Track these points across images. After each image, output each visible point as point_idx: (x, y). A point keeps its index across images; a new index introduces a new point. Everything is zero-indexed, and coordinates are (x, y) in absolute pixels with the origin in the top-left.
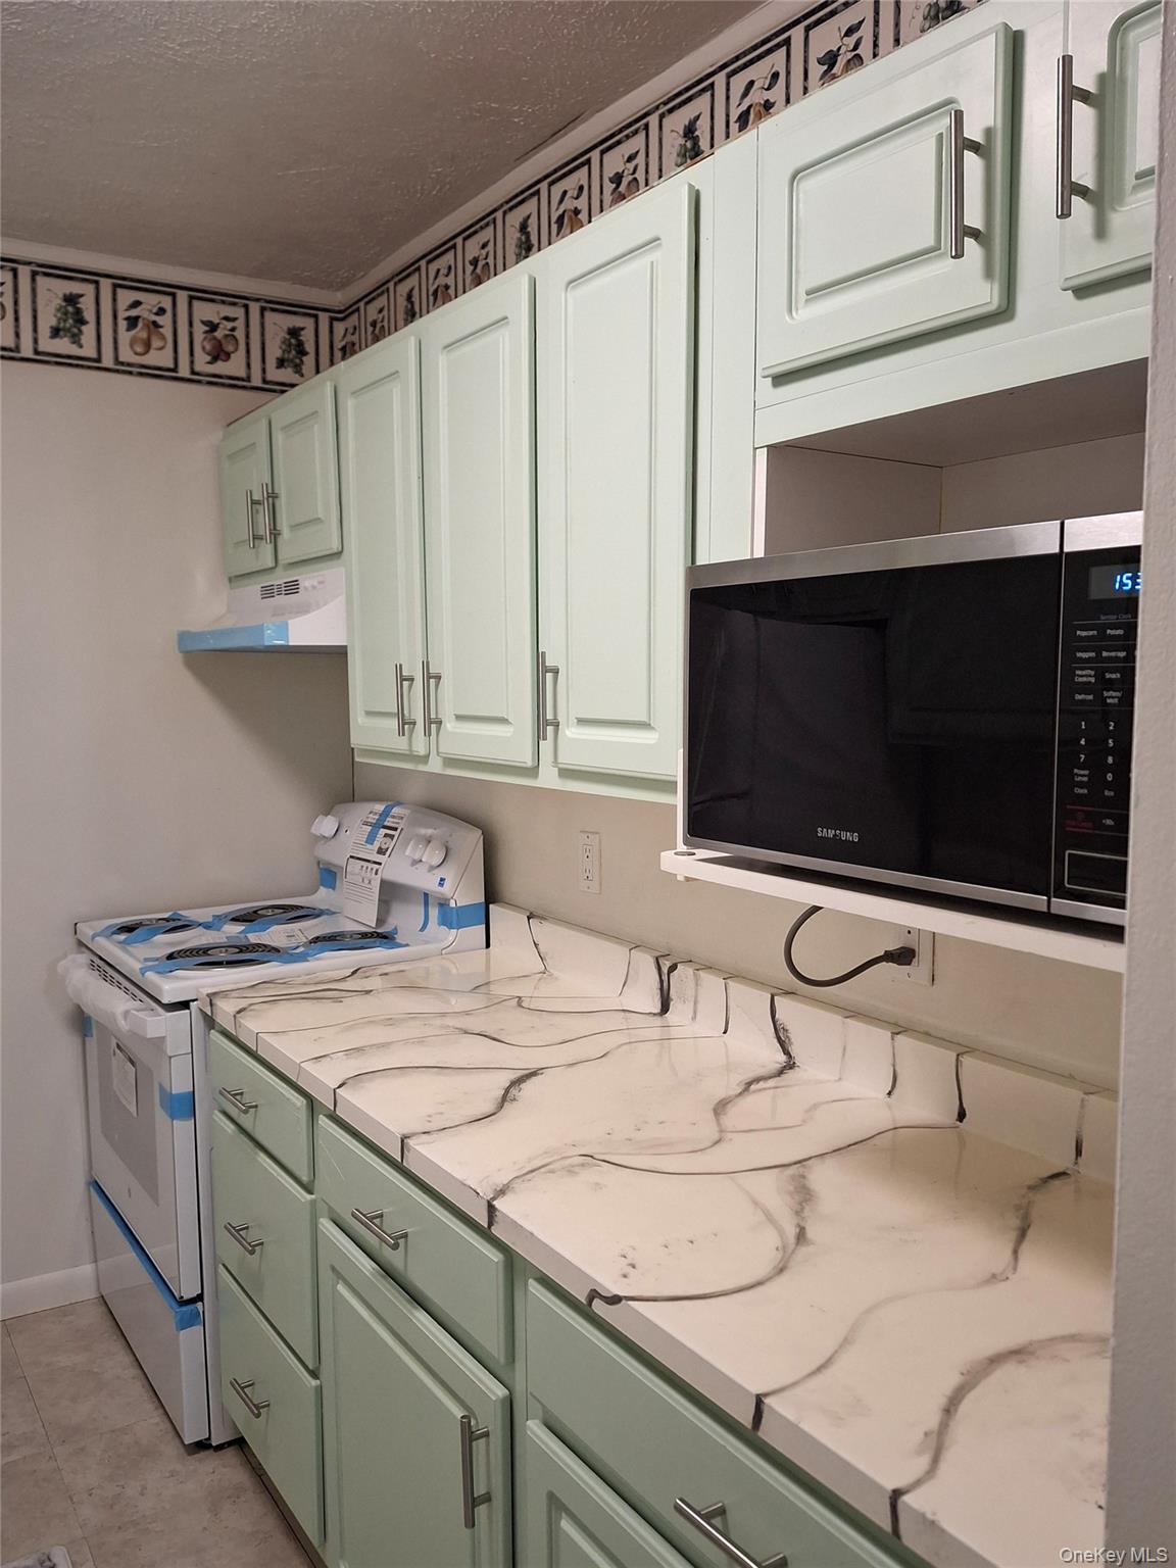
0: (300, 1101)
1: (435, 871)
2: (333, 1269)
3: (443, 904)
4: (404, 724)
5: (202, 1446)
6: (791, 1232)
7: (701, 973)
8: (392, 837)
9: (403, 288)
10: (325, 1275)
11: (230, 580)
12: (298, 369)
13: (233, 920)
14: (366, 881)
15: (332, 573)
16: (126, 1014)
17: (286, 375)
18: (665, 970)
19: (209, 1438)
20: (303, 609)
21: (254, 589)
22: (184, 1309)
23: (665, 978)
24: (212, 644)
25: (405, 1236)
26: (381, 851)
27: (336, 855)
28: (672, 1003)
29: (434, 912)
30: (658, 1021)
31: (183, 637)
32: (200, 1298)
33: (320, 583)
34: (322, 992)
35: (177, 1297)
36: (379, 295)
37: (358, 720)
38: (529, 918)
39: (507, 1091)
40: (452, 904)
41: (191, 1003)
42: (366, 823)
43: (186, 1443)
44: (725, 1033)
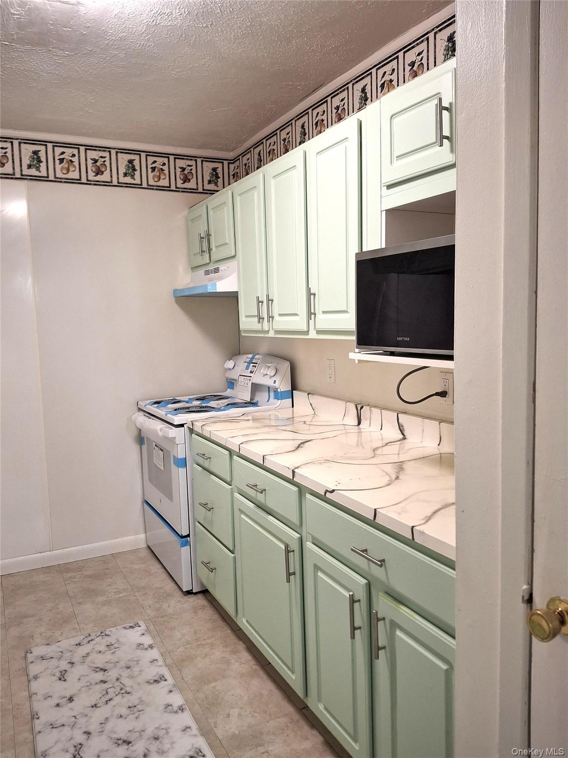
0: (226, 452)
1: (272, 378)
2: (239, 509)
3: (276, 391)
4: (260, 319)
5: (189, 593)
6: (394, 477)
7: (372, 408)
8: (255, 366)
9: (257, 151)
10: (237, 512)
11: (192, 269)
12: (216, 184)
13: (196, 399)
14: (246, 384)
15: (233, 264)
16: (161, 429)
17: (212, 187)
18: (359, 409)
19: (192, 590)
20: (221, 278)
21: (201, 272)
22: (183, 539)
23: (359, 412)
24: (187, 293)
25: (265, 490)
26: (251, 372)
27: (233, 375)
28: (362, 421)
29: (272, 394)
30: (357, 427)
31: (175, 291)
32: (188, 536)
33: (227, 268)
34: (231, 420)
35: (180, 535)
36: (247, 153)
37: (243, 319)
38: (308, 394)
39: (299, 445)
40: (279, 390)
41: (185, 425)
42: (245, 362)
43: (184, 591)
44: (381, 429)
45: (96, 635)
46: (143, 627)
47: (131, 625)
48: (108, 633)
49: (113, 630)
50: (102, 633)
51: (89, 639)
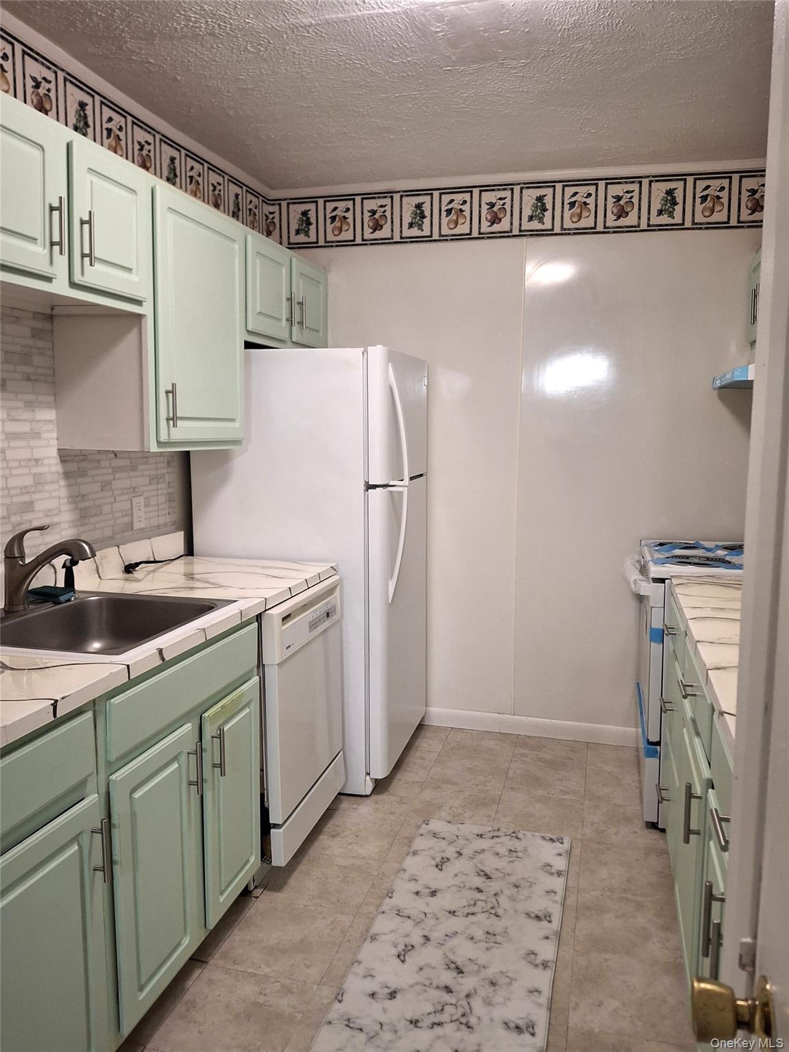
5: (654, 826)
13: (724, 548)
19: (657, 823)
22: (650, 747)
31: (714, 379)
32: (658, 743)
34: (736, 585)
35: (647, 739)
41: (666, 581)
43: (645, 821)
45: (505, 833)
46: (566, 846)
47: (553, 837)
48: (520, 835)
49: (529, 834)
50: (514, 833)
51: (496, 834)
